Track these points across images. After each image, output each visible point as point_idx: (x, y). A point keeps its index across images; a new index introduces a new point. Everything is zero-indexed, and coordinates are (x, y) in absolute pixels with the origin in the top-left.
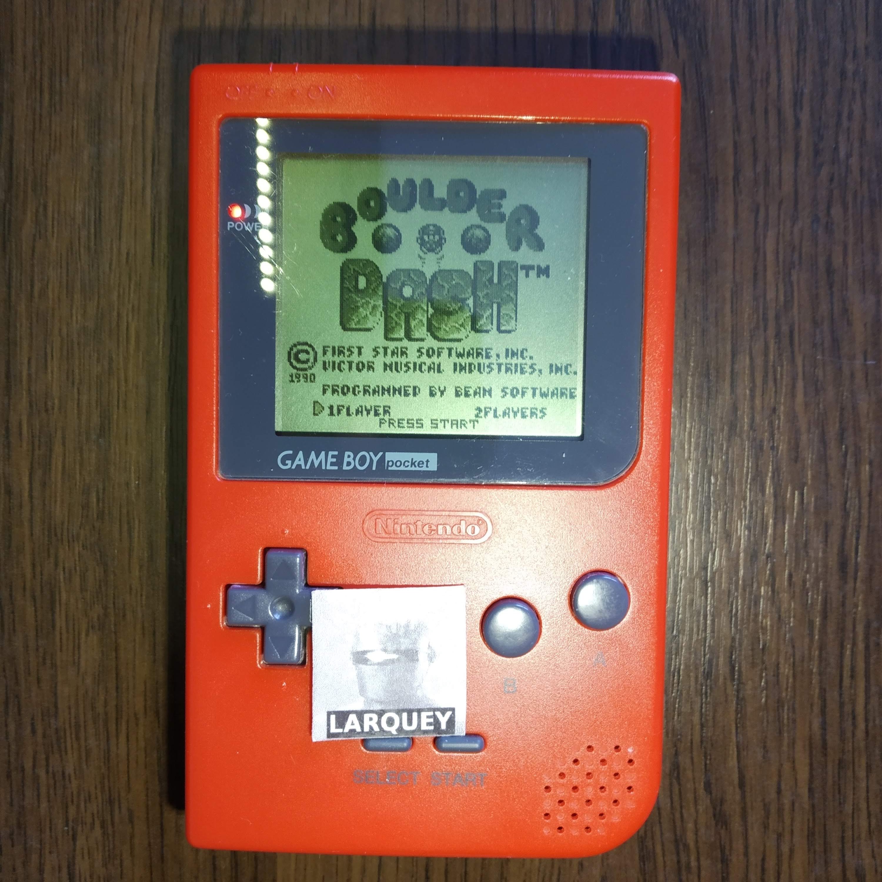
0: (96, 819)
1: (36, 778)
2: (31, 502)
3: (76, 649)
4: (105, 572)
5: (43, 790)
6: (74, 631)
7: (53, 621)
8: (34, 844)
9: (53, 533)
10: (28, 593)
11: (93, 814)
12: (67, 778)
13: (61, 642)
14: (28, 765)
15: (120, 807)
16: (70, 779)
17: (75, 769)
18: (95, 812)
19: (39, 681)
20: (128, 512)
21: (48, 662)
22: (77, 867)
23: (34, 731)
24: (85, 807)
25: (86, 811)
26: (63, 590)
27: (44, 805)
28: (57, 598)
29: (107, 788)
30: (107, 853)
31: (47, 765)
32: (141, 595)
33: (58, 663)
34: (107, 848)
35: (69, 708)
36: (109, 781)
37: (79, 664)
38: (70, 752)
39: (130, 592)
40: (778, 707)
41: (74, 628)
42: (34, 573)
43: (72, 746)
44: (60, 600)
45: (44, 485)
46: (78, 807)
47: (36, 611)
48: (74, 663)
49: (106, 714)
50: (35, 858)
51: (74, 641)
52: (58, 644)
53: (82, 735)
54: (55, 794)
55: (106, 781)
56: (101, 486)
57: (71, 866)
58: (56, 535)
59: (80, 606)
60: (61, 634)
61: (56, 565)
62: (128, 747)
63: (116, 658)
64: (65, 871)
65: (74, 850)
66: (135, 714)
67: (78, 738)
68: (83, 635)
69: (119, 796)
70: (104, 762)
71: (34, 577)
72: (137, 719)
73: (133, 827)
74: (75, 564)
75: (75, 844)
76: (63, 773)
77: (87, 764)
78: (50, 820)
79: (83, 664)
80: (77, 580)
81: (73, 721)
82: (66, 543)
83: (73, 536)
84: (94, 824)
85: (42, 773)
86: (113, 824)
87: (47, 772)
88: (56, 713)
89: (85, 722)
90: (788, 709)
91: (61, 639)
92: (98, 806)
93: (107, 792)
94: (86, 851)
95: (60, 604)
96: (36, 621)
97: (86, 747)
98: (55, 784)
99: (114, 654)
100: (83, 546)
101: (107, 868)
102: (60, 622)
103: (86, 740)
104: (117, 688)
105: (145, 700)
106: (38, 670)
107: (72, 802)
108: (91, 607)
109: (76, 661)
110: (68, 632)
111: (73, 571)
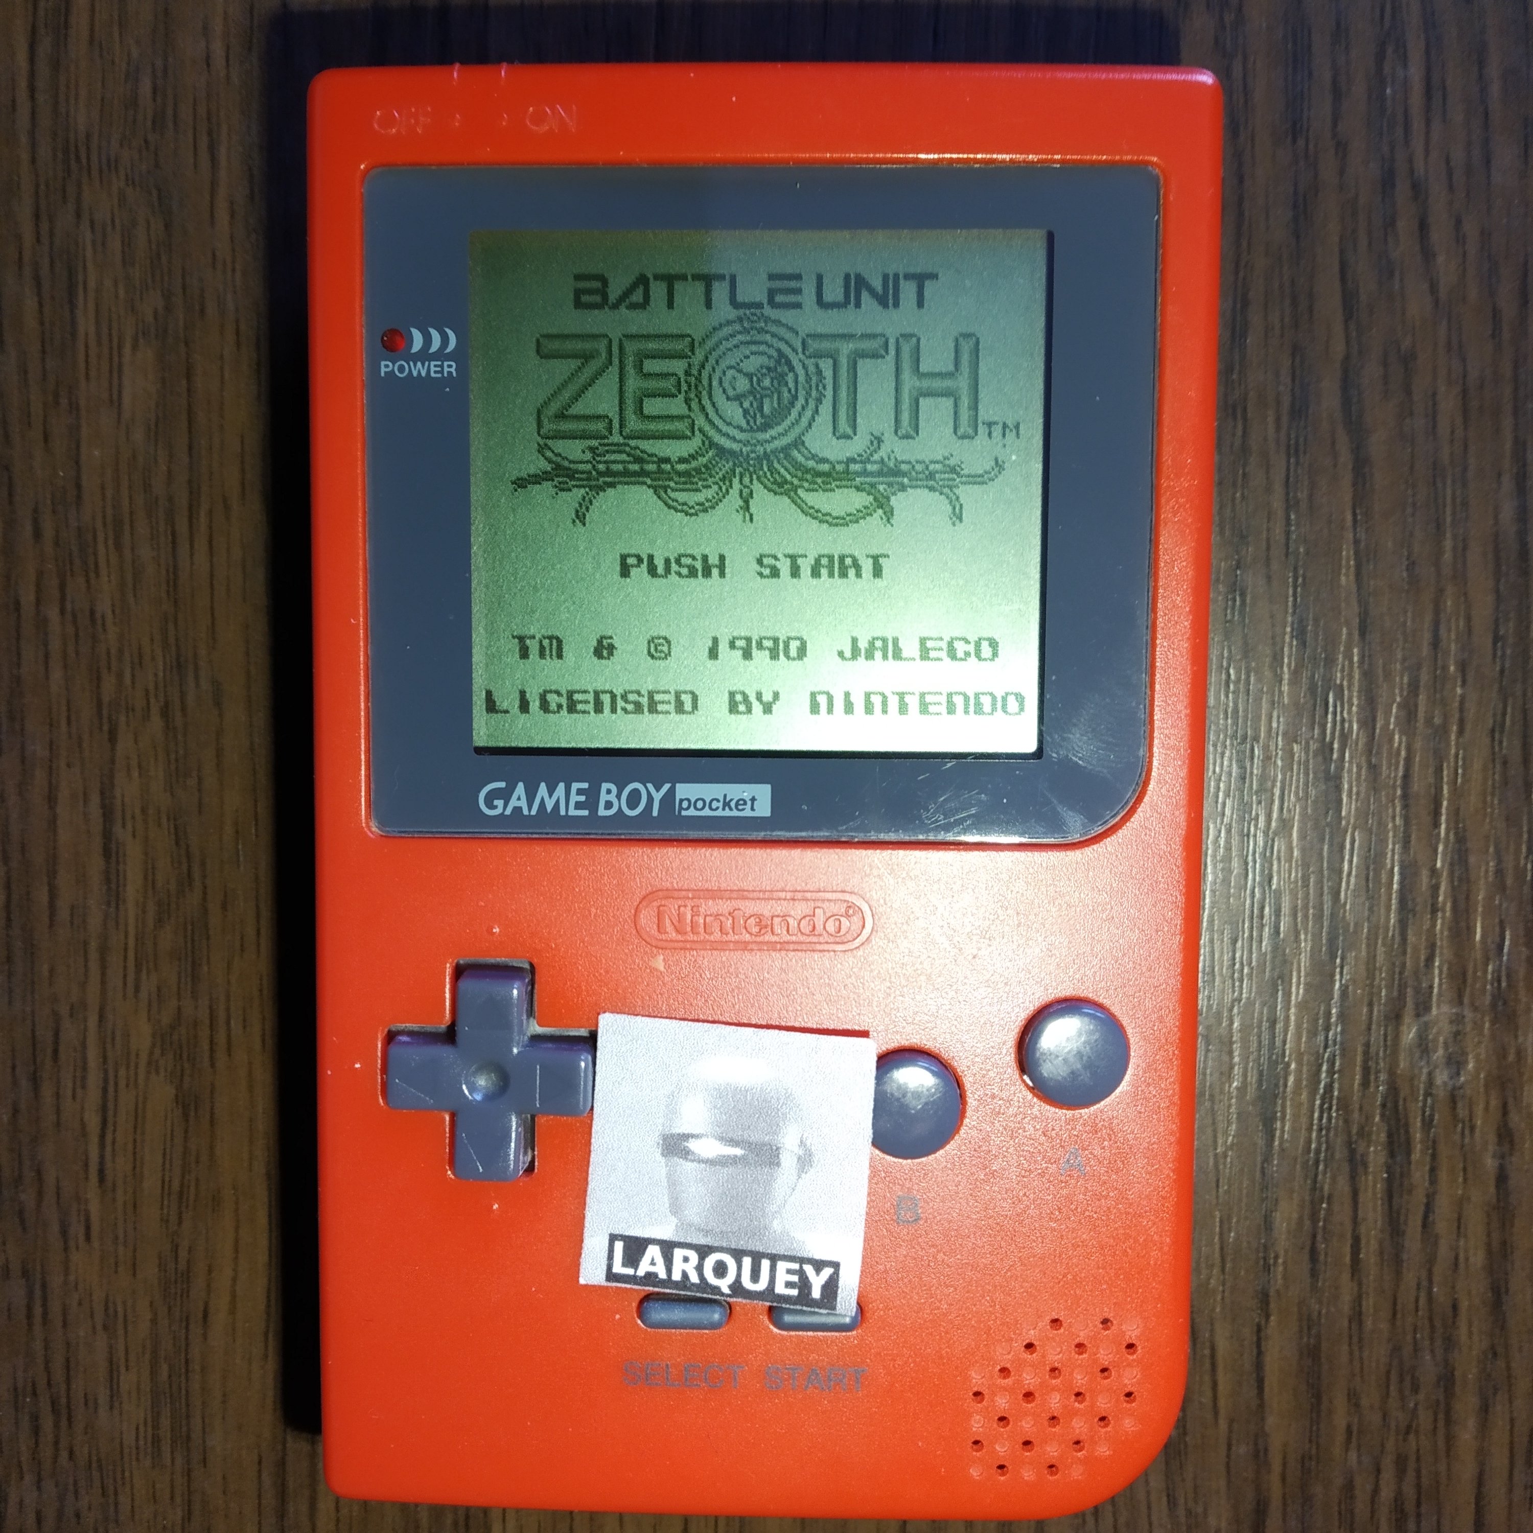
0: (152, 700)
1: (42, 623)
2: (32, 98)
3: (115, 375)
4: (167, 226)
5: (55, 645)
6: (111, 341)
7: (73, 323)
8: (38, 749)
9: (72, 156)
10: (27, 271)
11: (147, 691)
12: (99, 622)
13: (87, 362)
14: (28, 598)
15: (197, 678)
16: (104, 625)
17: (113, 605)
18: (151, 687)
19: (46, 438)
20: (209, 112)
21: (64, 401)
22: (118, 793)
23: (37, 534)
24: (133, 676)
25: (133, 683)
26: (90, 266)
27: (57, 674)
28: (80, 278)
29: (172, 640)
30: (173, 767)
31: (63, 599)
32: (234, 270)
33: (82, 403)
34: (173, 756)
35: (103, 488)
36: (176, 624)
37: (120, 405)
38: (104, 572)
39: (214, 263)
40: (1434, 476)
41: (110, 335)
42: (38, 233)
43: (108, 561)
44: (85, 283)
45: (56, 65)
46: (120, 676)
47: (41, 305)
48: (111, 401)
49: (170, 499)
50: (40, 776)
51: (111, 359)
52: (82, 365)
53: (126, 538)
54: (77, 654)
55: (171, 626)
56: (159, 63)
57: (106, 793)
58: (78, 159)
59: (122, 292)
60: (87, 347)
61: (78, 215)
62: (211, 562)
63: (189, 390)
64: (95, 800)
65: (113, 762)
66: (225, 500)
67: (118, 547)
68: (127, 350)
69: (195, 655)
70: (168, 592)
71: (38, 240)
72: (227, 508)
73: (221, 715)
74: (113, 214)
75: (113, 749)
76: (92, 612)
77: (135, 596)
78: (68, 702)
79: (127, 400)
80: (115, 244)
81: (109, 512)
82: (95, 173)
83: (109, 160)
84: (148, 708)
85: (53, 614)
86: (183, 709)
87: (63, 612)
88: (79, 497)
89: (131, 513)
90: (1454, 481)
91: (87, 356)
92: (156, 675)
93: (173, 648)
94: (134, 763)
95: (85, 288)
96: (42, 323)
97: (133, 562)
98: (77, 635)
99: (184, 382)
100: (127, 180)
101: (172, 794)
102: (86, 324)
103: (133, 549)
104: (190, 448)
105: (243, 471)
106: (45, 417)
107: (109, 668)
108: (141, 293)
109: (115, 397)
110: (99, 343)
111: (109, 229)
